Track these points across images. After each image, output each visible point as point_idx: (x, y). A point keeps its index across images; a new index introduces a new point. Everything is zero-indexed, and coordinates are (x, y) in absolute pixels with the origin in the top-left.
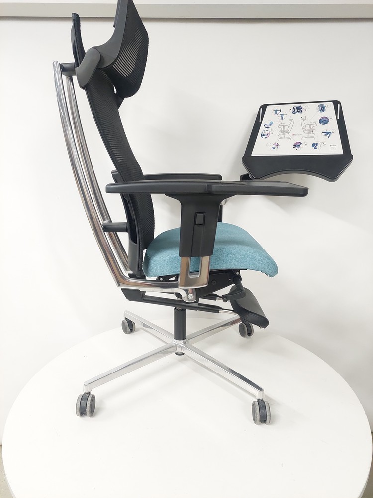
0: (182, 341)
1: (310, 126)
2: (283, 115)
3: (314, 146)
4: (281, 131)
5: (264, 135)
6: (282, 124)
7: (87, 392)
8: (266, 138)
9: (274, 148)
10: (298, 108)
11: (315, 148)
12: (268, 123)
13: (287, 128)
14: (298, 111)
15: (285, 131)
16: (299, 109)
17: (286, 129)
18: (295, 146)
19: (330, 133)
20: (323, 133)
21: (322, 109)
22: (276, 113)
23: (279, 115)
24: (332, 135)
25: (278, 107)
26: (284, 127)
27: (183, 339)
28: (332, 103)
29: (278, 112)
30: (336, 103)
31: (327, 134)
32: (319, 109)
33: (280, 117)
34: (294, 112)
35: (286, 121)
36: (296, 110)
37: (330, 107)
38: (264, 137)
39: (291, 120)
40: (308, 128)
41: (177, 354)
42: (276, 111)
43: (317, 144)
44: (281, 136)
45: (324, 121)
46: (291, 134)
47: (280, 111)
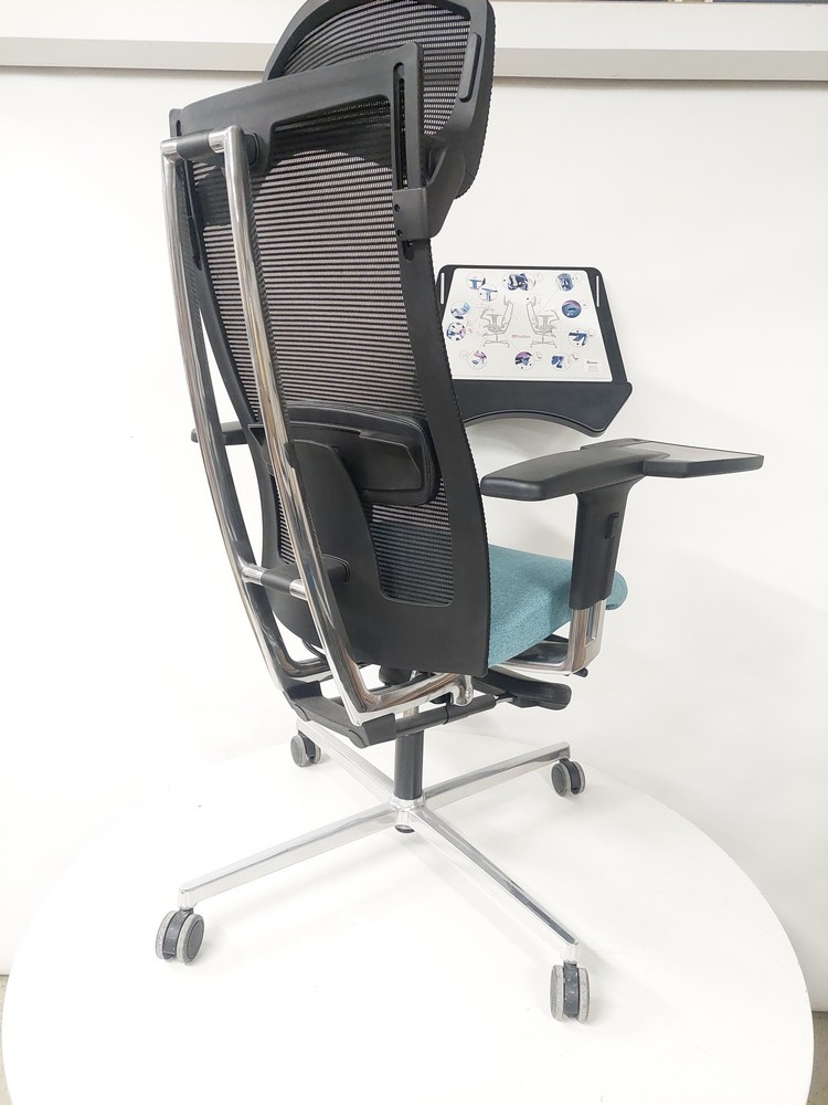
0: (412, 802)
1: (546, 318)
2: (489, 291)
3: (556, 360)
4: (489, 327)
5: (453, 334)
6: (489, 312)
7: (184, 907)
8: (458, 339)
9: (475, 363)
10: (518, 279)
11: (559, 366)
12: (459, 307)
13: (499, 319)
14: (519, 286)
15: (496, 327)
16: (521, 282)
17: (499, 324)
18: (519, 360)
19: (585, 335)
20: (571, 334)
21: (567, 285)
22: (475, 287)
23: (481, 291)
24: (588, 339)
25: (479, 274)
26: (495, 317)
27: (414, 798)
28: (584, 273)
29: (479, 284)
30: (593, 274)
31: (580, 336)
32: (561, 283)
33: (484, 296)
34: (512, 288)
35: (497, 305)
36: (515, 284)
37: (581, 281)
38: (454, 337)
39: (506, 304)
40: (541, 324)
41: (399, 830)
42: (475, 282)
43: (561, 358)
44: (489, 338)
45: (572, 310)
46: (508, 334)
47: (484, 283)
